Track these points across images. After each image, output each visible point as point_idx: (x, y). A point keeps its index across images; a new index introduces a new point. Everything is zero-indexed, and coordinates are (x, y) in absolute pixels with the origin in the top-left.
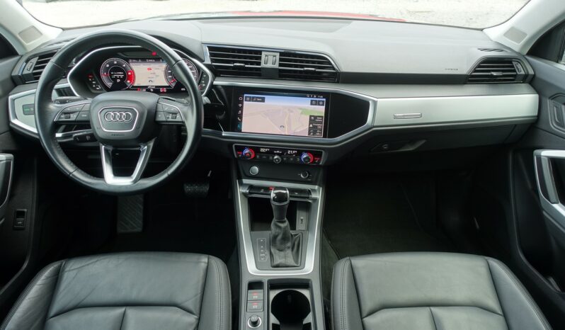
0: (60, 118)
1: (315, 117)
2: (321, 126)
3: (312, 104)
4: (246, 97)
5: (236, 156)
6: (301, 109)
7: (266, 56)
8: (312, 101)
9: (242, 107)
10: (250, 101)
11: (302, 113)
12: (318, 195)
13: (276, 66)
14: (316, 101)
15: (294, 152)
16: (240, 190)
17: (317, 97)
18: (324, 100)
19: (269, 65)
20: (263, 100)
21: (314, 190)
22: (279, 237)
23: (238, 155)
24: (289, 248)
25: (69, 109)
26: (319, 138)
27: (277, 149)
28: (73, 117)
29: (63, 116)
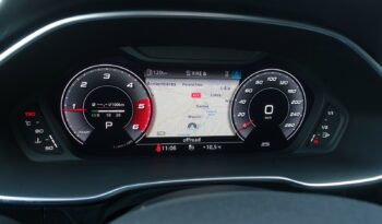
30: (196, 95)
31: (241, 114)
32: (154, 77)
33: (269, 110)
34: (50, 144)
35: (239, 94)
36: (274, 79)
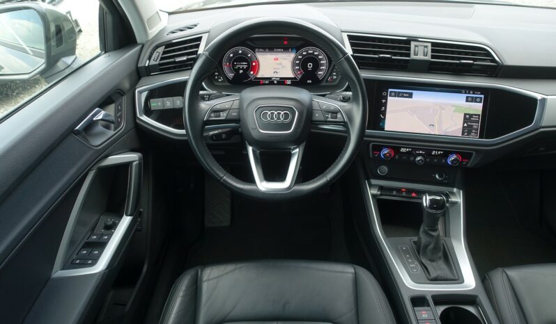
0: (210, 116)
1: (471, 116)
2: (477, 126)
3: (467, 101)
4: (391, 92)
5: (371, 156)
6: (453, 106)
7: (416, 46)
8: (467, 97)
9: (386, 103)
10: (395, 96)
11: (455, 111)
12: (458, 198)
13: (428, 58)
14: (473, 97)
15: (439, 153)
16: (371, 192)
17: (474, 93)
18: (483, 96)
19: (421, 57)
20: (410, 96)
21: (453, 193)
22: (431, 247)
23: (374, 154)
24: (440, 258)
25: (218, 107)
26: (474, 138)
27: (420, 149)
28: (223, 116)
29: (212, 115)
30: (276, 59)
31: (297, 68)
32: (259, 51)
34: (220, 78)
35: (296, 58)
36: (311, 52)
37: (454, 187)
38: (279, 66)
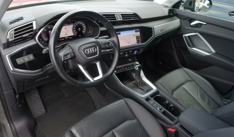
0: (64, 59)
1: (138, 36)
2: (140, 39)
6: (132, 35)
7: (117, 16)
8: (135, 31)
11: (133, 36)
13: (122, 20)
14: (137, 31)
15: (131, 51)
17: (136, 29)
18: (139, 30)
19: (119, 20)
20: (120, 34)
23: (112, 58)
26: (140, 44)
27: (126, 52)
30: (66, 29)
31: (75, 31)
33: (79, 29)
34: (43, 42)
35: (74, 27)
36: (79, 23)
37: (135, 62)
38: (67, 31)
